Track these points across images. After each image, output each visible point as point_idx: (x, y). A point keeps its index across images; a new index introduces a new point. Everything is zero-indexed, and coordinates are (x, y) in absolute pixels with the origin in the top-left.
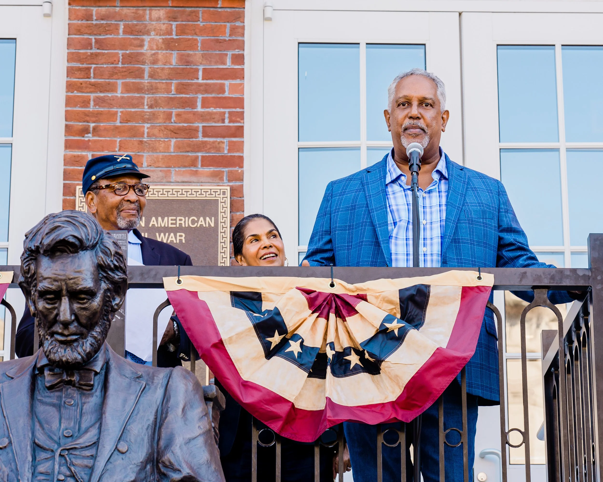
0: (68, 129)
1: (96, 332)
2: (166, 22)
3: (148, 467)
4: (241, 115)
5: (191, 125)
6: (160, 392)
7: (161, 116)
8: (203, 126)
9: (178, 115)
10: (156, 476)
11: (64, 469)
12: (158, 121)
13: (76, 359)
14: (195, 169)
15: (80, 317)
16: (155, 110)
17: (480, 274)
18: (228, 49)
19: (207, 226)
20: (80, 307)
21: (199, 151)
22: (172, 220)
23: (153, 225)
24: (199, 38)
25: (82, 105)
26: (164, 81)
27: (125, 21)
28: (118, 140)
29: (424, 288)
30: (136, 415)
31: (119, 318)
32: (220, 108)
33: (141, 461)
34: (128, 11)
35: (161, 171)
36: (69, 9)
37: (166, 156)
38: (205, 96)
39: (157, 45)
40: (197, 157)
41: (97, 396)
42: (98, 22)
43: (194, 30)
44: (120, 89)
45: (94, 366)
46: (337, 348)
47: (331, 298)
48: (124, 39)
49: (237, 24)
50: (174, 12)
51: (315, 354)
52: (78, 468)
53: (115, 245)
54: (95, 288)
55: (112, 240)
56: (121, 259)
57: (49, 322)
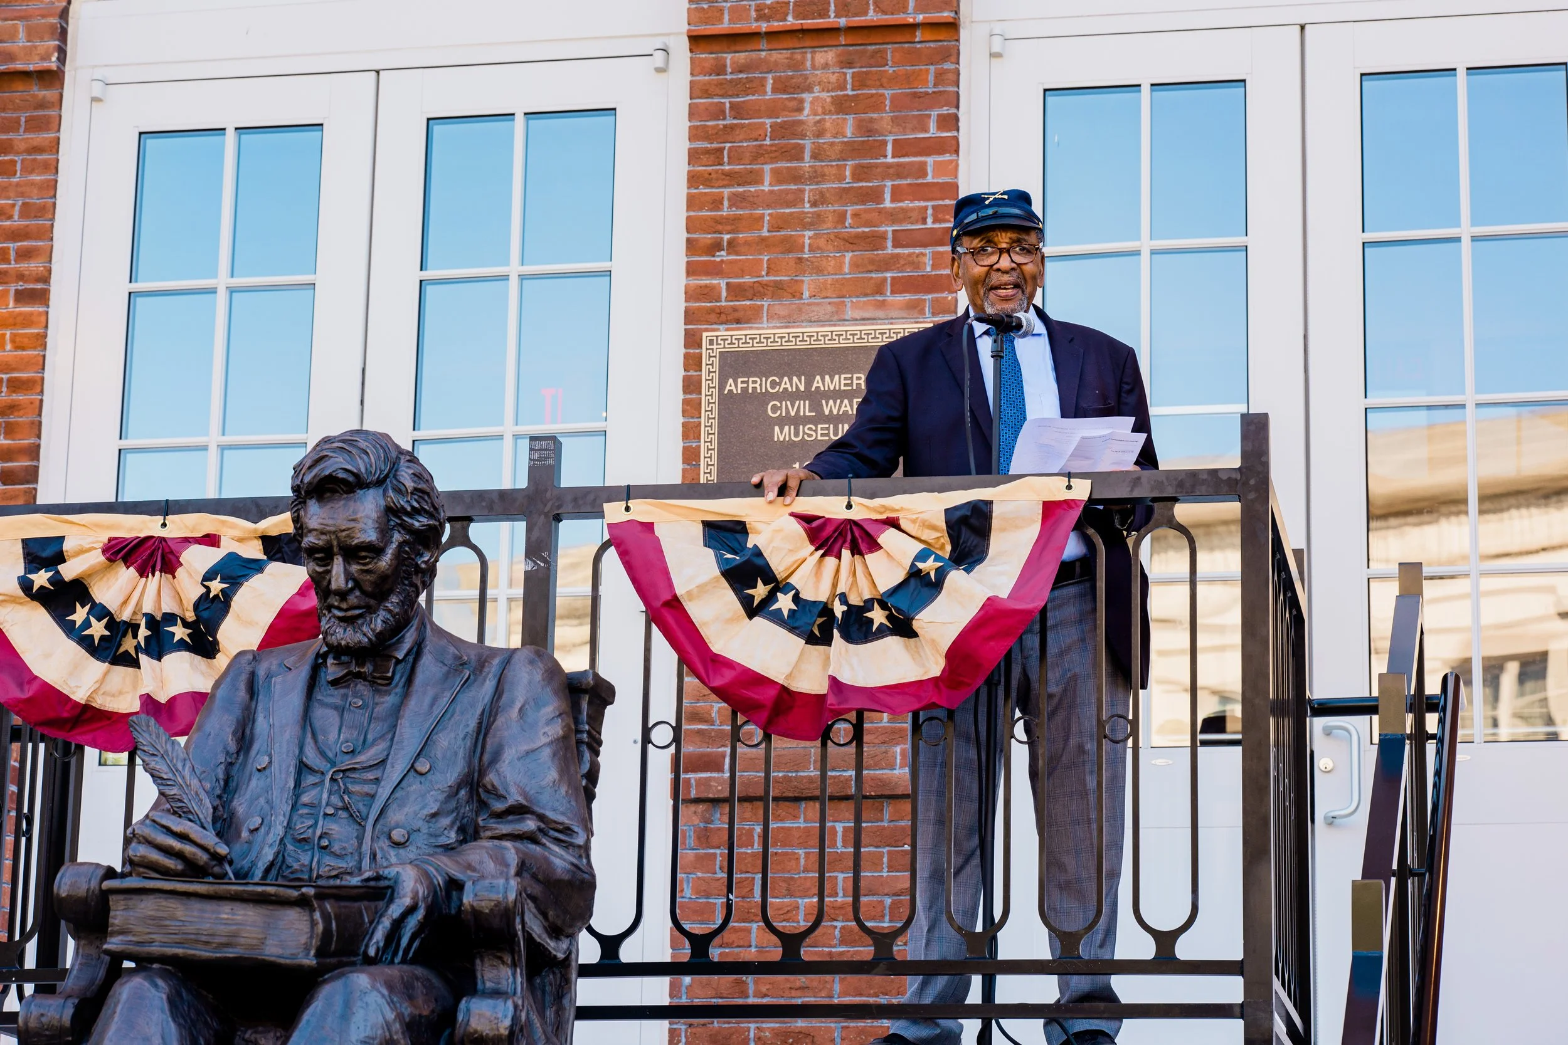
0: (691, 246)
1: (392, 602)
2: (837, 69)
5: (875, 229)
6: (489, 685)
7: (830, 218)
8: (894, 231)
9: (856, 215)
11: (335, 799)
12: (825, 226)
13: (360, 642)
14: (880, 298)
15: (362, 583)
16: (821, 208)
17: (1069, 481)
18: (931, 108)
20: (361, 570)
21: (887, 270)
22: (845, 379)
23: (817, 388)
24: (888, 93)
25: (711, 206)
26: (834, 163)
27: (775, 72)
28: (766, 258)
29: (983, 507)
30: (450, 719)
31: (542, 565)
32: (919, 200)
33: (449, 784)
34: (779, 56)
35: (829, 303)
36: (691, 59)
37: (837, 280)
38: (896, 183)
39: (823, 107)
40: (885, 279)
41: (396, 694)
42: (734, 77)
43: (879, 80)
44: (767, 179)
45: (396, 650)
46: (855, 600)
47: (845, 527)
48: (774, 100)
49: (945, 67)
50: (850, 53)
51: (816, 611)
52: (355, 798)
53: (416, 479)
54: (382, 542)
55: (411, 471)
56: (426, 498)
57: (323, 591)
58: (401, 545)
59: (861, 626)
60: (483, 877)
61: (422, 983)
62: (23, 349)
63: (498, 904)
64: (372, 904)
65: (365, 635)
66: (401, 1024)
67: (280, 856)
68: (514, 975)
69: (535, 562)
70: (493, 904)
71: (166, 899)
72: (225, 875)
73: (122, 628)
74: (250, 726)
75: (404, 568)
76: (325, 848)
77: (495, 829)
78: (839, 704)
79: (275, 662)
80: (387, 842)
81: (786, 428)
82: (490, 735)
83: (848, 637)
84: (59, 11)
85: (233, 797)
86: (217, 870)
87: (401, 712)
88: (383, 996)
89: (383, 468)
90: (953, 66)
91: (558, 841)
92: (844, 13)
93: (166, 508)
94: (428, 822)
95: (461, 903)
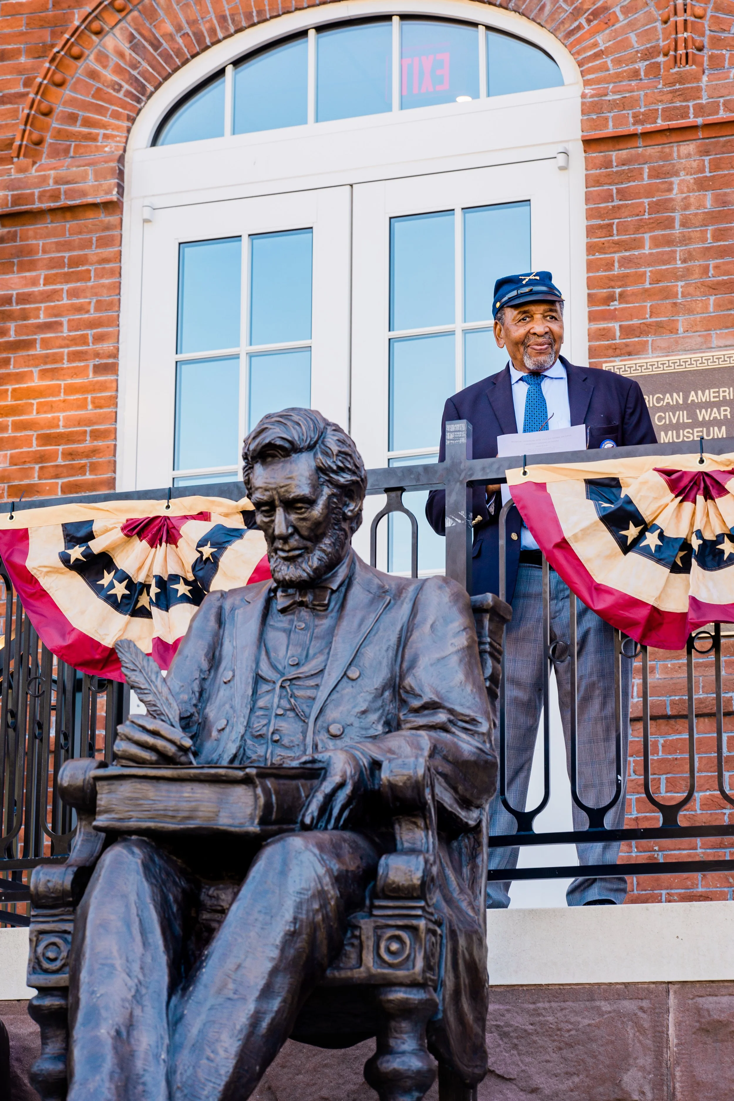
0: (592, 299)
1: (325, 544)
2: (698, 158)
3: (387, 694)
6: (406, 608)
7: (697, 271)
10: (397, 703)
11: (284, 703)
12: (694, 277)
13: (300, 576)
15: (300, 529)
16: (690, 264)
20: (299, 518)
22: (714, 392)
23: (693, 401)
25: (606, 268)
26: (698, 229)
27: (650, 163)
28: (649, 305)
30: (375, 635)
31: (459, 521)
33: (376, 687)
34: (653, 151)
35: (699, 336)
36: (586, 157)
37: (704, 318)
39: (688, 187)
41: (332, 617)
42: (619, 169)
43: (730, 163)
44: (648, 245)
45: (331, 582)
46: (709, 536)
47: (699, 477)
48: (650, 184)
50: (707, 144)
51: (677, 546)
52: (300, 700)
53: (340, 444)
54: (314, 495)
55: (336, 438)
56: (349, 458)
57: (270, 537)
58: (330, 497)
59: (714, 556)
60: (400, 757)
61: (349, 844)
62: (100, 407)
63: (410, 778)
64: (309, 783)
65: (304, 570)
66: (330, 878)
67: (242, 749)
68: (427, 836)
69: (454, 520)
70: (405, 778)
71: (140, 783)
72: (191, 763)
73: (138, 588)
74: (219, 648)
75: (334, 516)
76: (276, 741)
77: (414, 721)
78: (698, 618)
79: (238, 598)
80: (327, 735)
81: (670, 433)
82: (408, 647)
83: (704, 565)
84: (117, 157)
85: (206, 705)
86: (183, 759)
87: (336, 631)
88: (315, 855)
89: (313, 436)
91: (465, 730)
92: (701, 114)
93: (169, 494)
94: (359, 718)
95: (380, 779)
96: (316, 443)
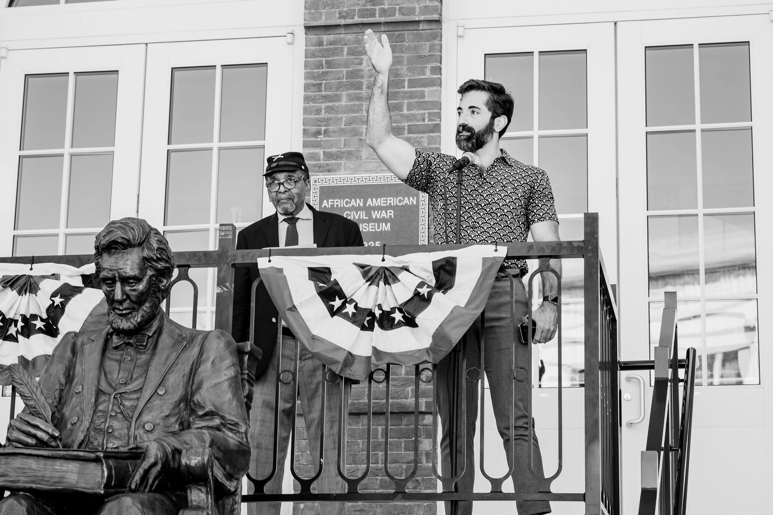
0: (305, 132)
1: (146, 306)
3: (182, 405)
4: (439, 115)
5: (399, 124)
6: (195, 350)
8: (408, 125)
10: (189, 411)
11: (115, 408)
15: (131, 296)
17: (496, 248)
18: (427, 63)
19: (411, 204)
20: (130, 289)
22: (384, 200)
23: (369, 205)
24: (405, 56)
25: (316, 113)
27: (348, 45)
28: (343, 139)
29: (451, 260)
30: (176, 367)
31: (226, 289)
32: (421, 110)
33: (175, 400)
34: (351, 37)
35: (376, 162)
36: (306, 38)
38: (410, 101)
41: (148, 354)
42: (328, 47)
43: (401, 49)
44: (344, 99)
46: (386, 308)
47: (381, 270)
48: (347, 59)
49: (435, 43)
51: (366, 314)
52: (126, 407)
53: (159, 243)
54: (141, 275)
55: (156, 239)
56: (164, 252)
57: (110, 300)
58: (151, 277)
59: (389, 321)
60: (191, 448)
61: (159, 502)
63: (199, 462)
64: (134, 461)
65: (132, 323)
67: (87, 437)
68: (207, 498)
69: (222, 288)
70: (196, 461)
71: (26, 458)
72: (58, 446)
73: (9, 322)
74: (73, 370)
75: (153, 289)
76: (110, 433)
77: (199, 424)
78: (377, 361)
79: (86, 338)
80: (143, 431)
82: (196, 375)
83: (382, 327)
85: (63, 407)
86: (53, 444)
87: (151, 363)
88: (139, 509)
89: (142, 236)
90: (439, 42)
91: (231, 430)
92: (383, 15)
93: (32, 260)
94: (164, 420)
95: (180, 462)
96: (144, 241)
